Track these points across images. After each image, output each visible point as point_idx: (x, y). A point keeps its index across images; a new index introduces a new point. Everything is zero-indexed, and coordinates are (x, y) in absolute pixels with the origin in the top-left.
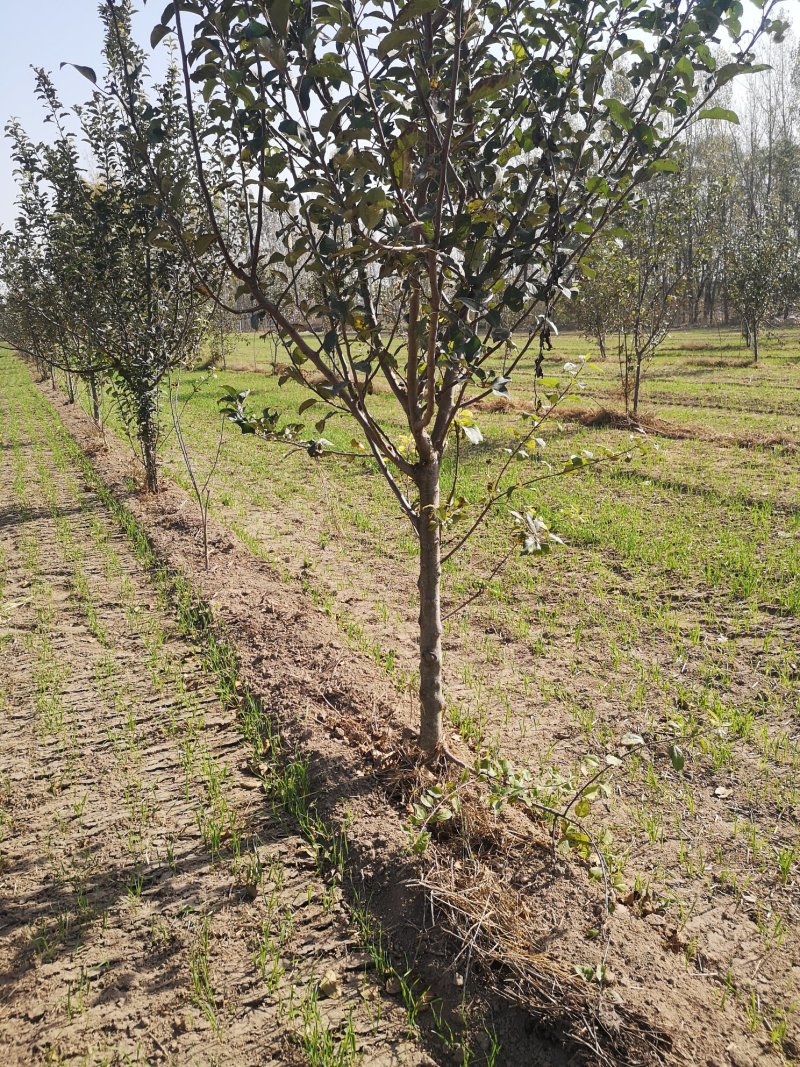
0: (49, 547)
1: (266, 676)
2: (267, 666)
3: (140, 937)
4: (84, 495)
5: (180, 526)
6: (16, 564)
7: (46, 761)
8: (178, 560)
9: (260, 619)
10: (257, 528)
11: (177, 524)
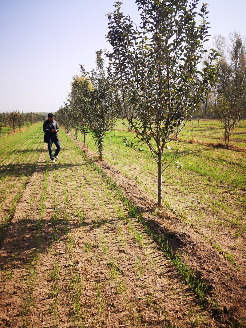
0: (79, 172)
1: (128, 195)
2: (128, 194)
3: (109, 227)
4: (85, 161)
5: (108, 168)
6: (73, 175)
7: (89, 206)
8: (109, 175)
9: (127, 186)
10: (125, 169)
11: (107, 168)
